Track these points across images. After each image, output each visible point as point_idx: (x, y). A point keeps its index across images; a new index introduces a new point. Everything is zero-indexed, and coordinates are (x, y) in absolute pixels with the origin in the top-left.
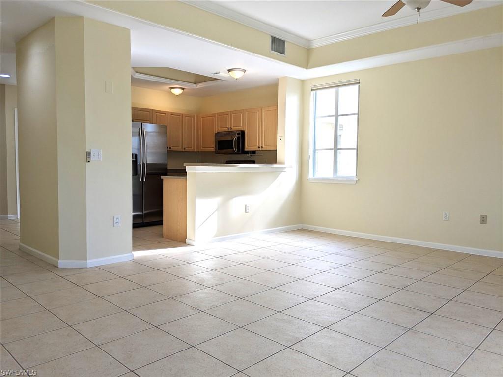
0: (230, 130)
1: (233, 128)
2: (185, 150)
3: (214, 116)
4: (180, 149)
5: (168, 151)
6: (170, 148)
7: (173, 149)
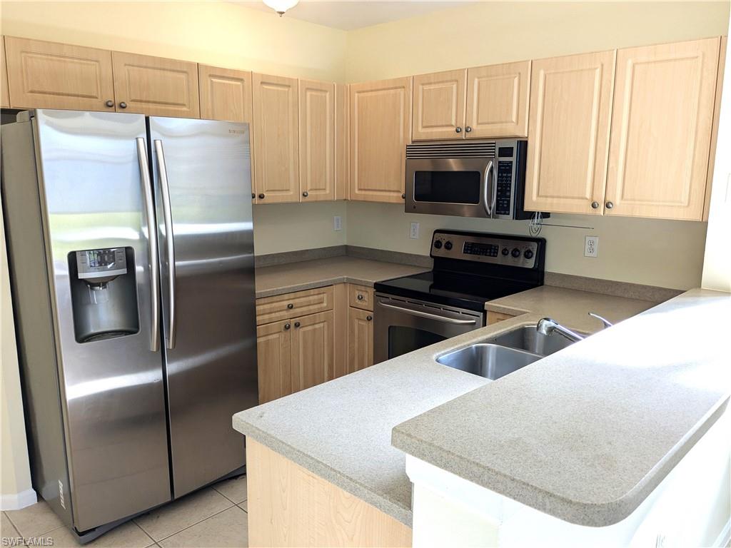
0: (463, 135)
1: (474, 126)
2: (307, 199)
3: (399, 85)
4: (291, 195)
5: (254, 205)
6: (261, 197)
7: (270, 198)
